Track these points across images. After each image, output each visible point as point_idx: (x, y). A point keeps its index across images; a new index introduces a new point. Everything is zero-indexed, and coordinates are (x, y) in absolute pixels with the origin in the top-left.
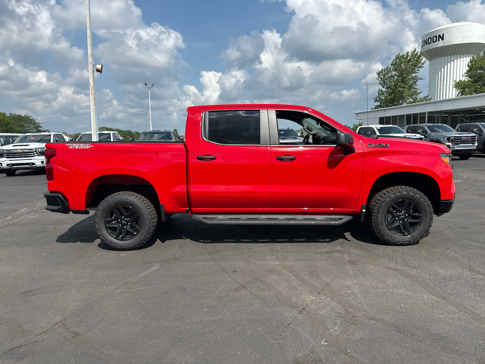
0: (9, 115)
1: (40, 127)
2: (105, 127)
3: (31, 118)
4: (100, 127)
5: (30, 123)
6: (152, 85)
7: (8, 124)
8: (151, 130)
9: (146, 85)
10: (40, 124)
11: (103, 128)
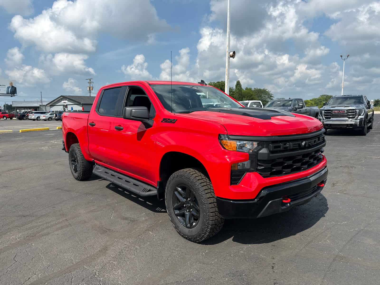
0: (254, 89)
1: (272, 97)
2: (326, 95)
3: (267, 91)
4: (321, 95)
5: (266, 94)
6: (348, 56)
7: (252, 95)
8: (342, 95)
9: (342, 57)
10: (273, 95)
11: (324, 96)
